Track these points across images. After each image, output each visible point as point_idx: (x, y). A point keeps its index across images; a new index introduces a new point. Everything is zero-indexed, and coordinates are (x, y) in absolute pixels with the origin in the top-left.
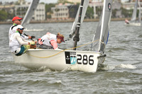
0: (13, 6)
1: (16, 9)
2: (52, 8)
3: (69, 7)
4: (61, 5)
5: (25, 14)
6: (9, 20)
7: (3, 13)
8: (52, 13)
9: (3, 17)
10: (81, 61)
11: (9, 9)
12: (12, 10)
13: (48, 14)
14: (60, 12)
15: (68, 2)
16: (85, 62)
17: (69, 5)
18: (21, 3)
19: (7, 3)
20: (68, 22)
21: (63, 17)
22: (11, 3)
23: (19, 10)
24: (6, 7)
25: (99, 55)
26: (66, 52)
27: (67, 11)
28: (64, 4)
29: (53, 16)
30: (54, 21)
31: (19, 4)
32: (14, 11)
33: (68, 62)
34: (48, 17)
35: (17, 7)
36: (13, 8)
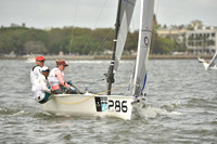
0: (183, 31)
1: (187, 37)
6: (176, 53)
7: (167, 41)
9: (167, 49)
11: (177, 35)
12: (181, 38)
18: (196, 28)
19: (175, 27)
22: (181, 28)
23: (191, 37)
24: (173, 32)
26: (96, 98)
31: (192, 29)
32: (185, 39)
33: (99, 109)
35: (189, 33)
36: (183, 35)
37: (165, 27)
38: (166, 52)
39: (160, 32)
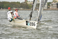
2: (50, 4)
3: (57, 4)
4: (54, 3)
5: (39, 6)
7: (30, 5)
8: (50, 6)
10: (31, 24)
13: (48, 6)
14: (53, 6)
15: (57, 2)
16: (32, 25)
17: (57, 3)
20: (56, 10)
21: (54, 8)
24: (31, 3)
25: (37, 23)
26: (26, 21)
27: (56, 6)
28: (55, 2)
29: (51, 7)
30: (51, 9)
34: (48, 8)
37: (29, 1)
38: (30, 8)
39: (28, 3)
